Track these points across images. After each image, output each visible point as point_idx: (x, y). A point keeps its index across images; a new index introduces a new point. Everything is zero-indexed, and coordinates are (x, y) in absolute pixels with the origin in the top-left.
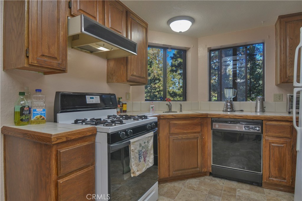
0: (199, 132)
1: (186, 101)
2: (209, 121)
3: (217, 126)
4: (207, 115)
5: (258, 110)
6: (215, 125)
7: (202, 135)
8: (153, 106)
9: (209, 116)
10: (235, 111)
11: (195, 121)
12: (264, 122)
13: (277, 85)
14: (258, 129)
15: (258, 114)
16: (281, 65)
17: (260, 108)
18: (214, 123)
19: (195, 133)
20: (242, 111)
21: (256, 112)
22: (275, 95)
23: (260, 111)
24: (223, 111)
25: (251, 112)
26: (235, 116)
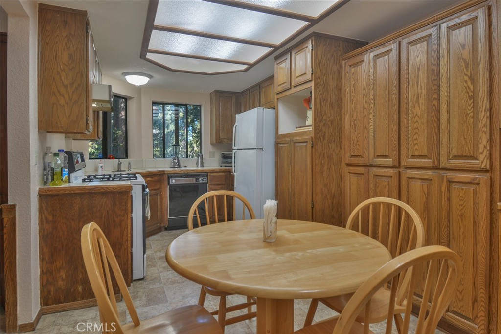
0: (158, 189)
1: (127, 158)
2: (166, 177)
3: (173, 181)
4: (164, 171)
5: (199, 166)
6: (172, 180)
7: (161, 192)
8: (101, 165)
9: (166, 173)
10: (181, 167)
11: (156, 178)
12: (209, 174)
13: (212, 144)
14: (205, 180)
15: (199, 168)
16: (216, 130)
17: (201, 164)
18: (170, 179)
19: (155, 189)
20: (186, 167)
21: (198, 167)
22: (210, 152)
23: (201, 166)
24: (170, 168)
25: (193, 167)
26: (189, 171)
